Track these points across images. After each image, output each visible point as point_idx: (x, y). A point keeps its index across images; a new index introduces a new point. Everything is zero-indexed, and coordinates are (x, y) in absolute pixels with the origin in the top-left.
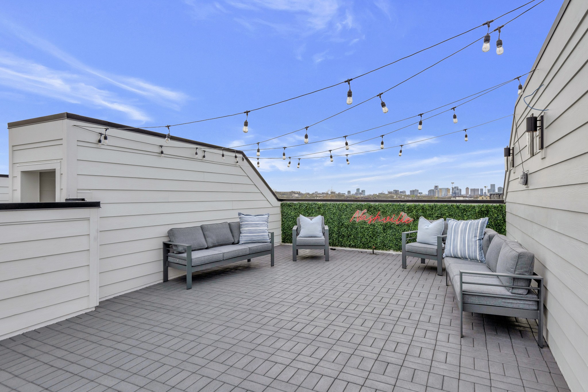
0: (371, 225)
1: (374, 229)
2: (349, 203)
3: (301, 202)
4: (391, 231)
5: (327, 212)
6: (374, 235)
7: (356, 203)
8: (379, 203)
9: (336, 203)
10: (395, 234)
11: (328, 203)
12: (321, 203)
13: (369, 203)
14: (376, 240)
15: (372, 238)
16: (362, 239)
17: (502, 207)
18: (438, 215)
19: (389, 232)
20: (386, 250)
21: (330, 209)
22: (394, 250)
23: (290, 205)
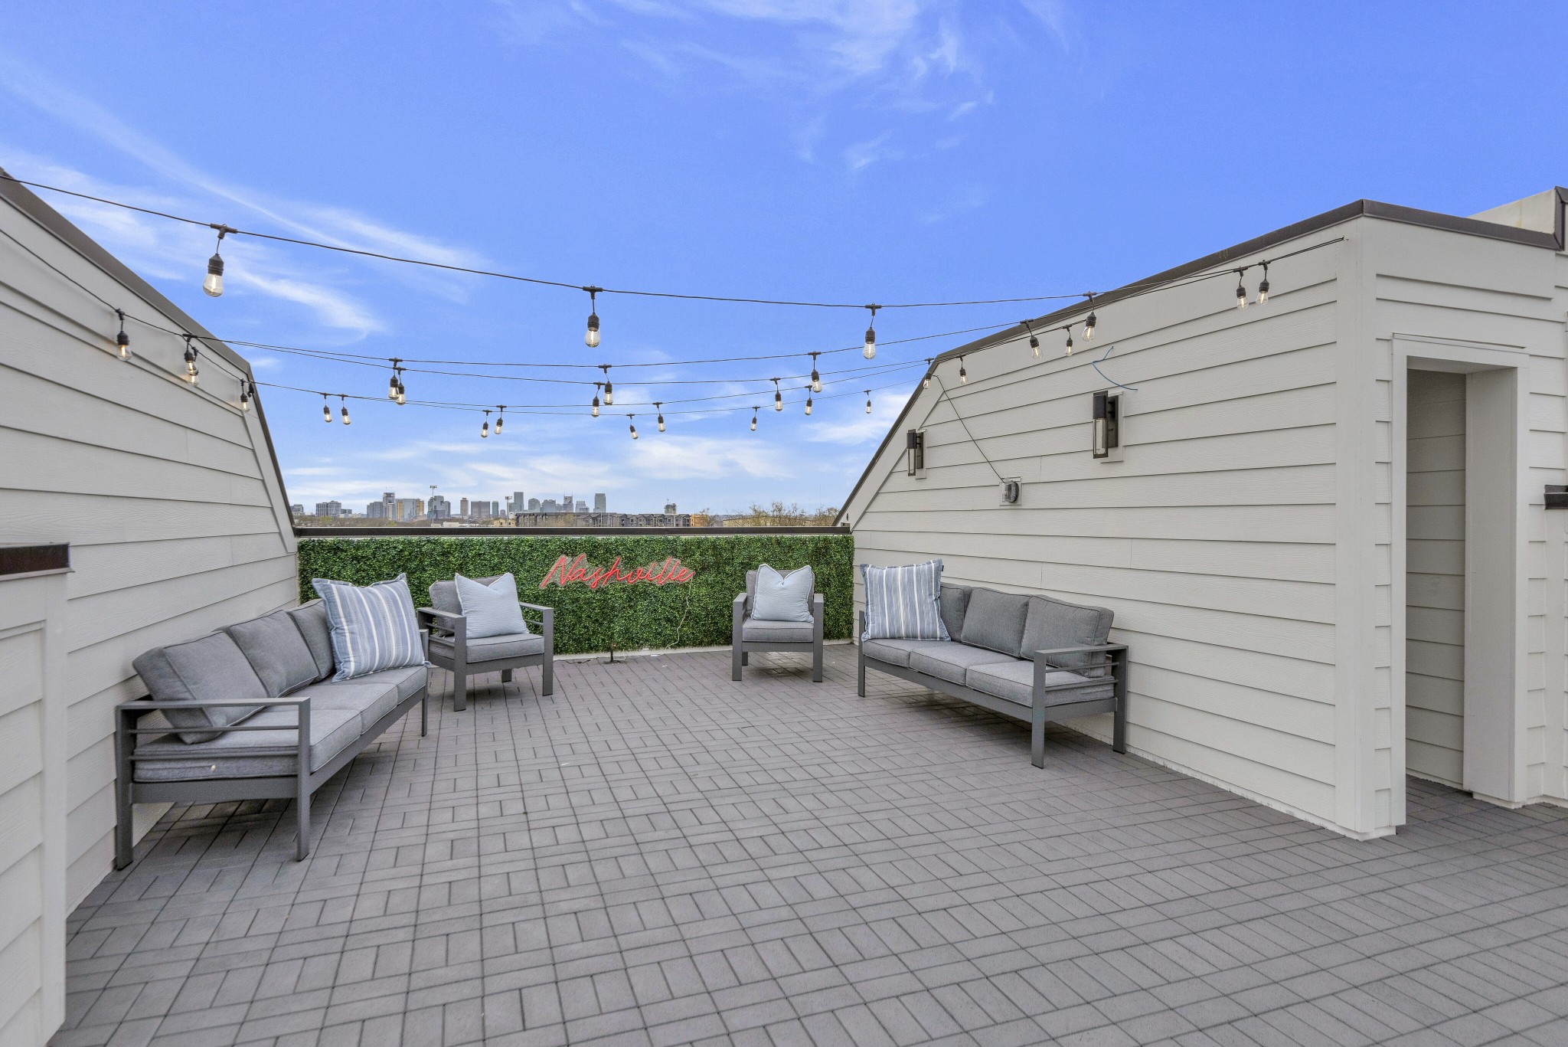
0: (597, 592)
1: (604, 601)
2: (541, 537)
3: (379, 538)
4: (645, 603)
5: (472, 564)
6: (604, 615)
7: (557, 537)
8: (618, 537)
9: (500, 537)
10: (655, 610)
11: (475, 538)
12: (453, 538)
13: (593, 536)
14: (610, 628)
15: (601, 624)
16: (573, 629)
17: (847, 541)
18: (743, 559)
19: (642, 604)
20: (634, 649)
21: (481, 554)
22: (651, 647)
23: (338, 548)
